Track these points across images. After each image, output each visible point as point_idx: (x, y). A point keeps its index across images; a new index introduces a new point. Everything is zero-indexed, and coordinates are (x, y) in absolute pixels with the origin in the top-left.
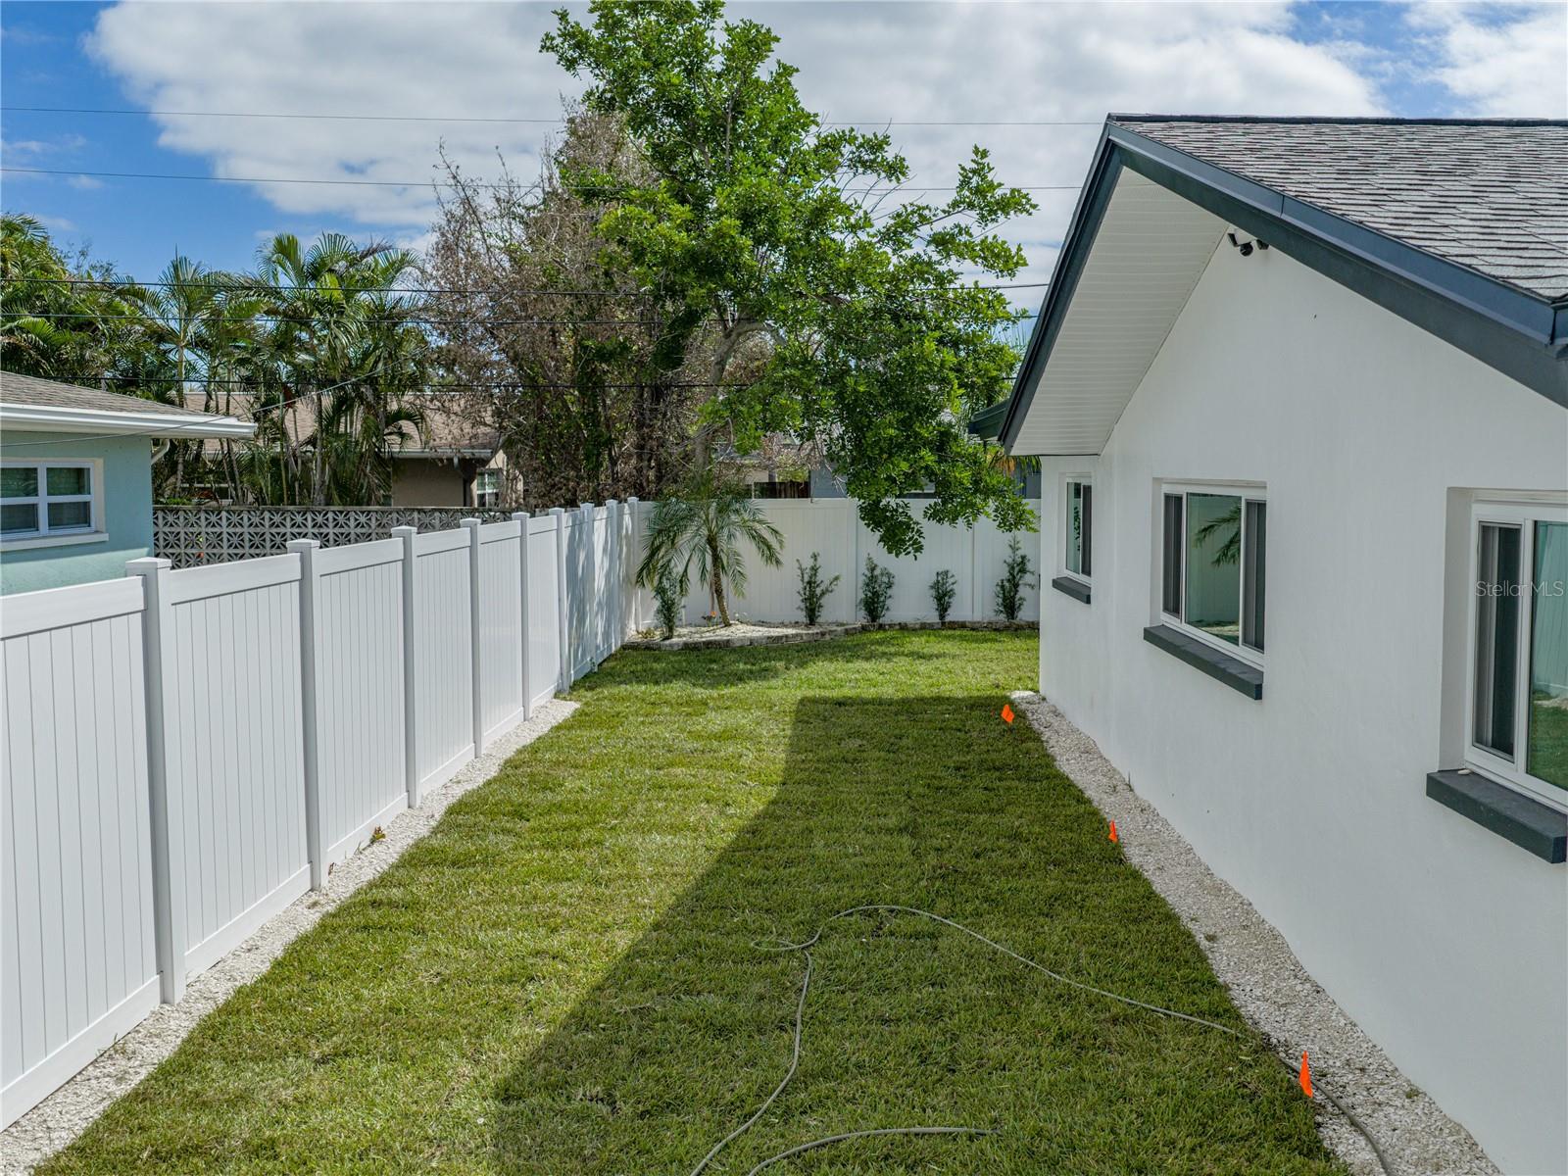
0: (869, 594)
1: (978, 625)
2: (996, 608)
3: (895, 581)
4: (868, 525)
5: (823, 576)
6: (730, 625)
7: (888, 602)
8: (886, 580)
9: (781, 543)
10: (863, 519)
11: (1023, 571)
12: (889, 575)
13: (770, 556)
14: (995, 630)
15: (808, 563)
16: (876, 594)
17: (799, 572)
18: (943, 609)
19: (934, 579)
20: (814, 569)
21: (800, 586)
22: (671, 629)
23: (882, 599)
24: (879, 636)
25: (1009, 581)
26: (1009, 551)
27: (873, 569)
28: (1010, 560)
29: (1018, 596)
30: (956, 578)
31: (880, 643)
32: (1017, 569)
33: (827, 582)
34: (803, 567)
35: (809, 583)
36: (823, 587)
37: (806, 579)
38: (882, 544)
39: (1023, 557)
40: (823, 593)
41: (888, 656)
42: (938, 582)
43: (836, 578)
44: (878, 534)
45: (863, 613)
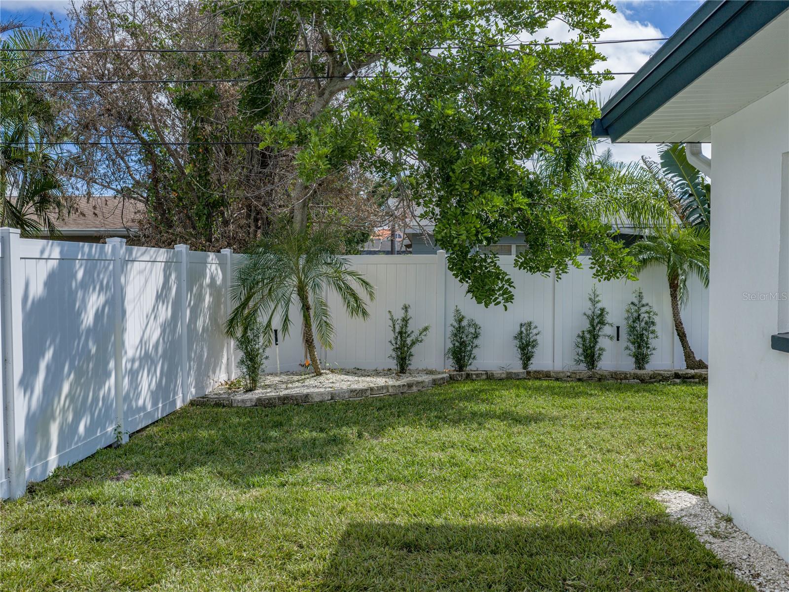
0: (457, 344)
1: (562, 375)
2: (576, 357)
3: (481, 331)
4: (456, 276)
5: (414, 327)
6: (321, 374)
7: (475, 351)
8: (473, 331)
9: (371, 294)
10: (451, 269)
11: (602, 323)
12: (476, 326)
13: (357, 307)
14: (580, 380)
15: (399, 314)
16: (463, 344)
17: (391, 323)
18: (527, 358)
19: (518, 329)
20: (405, 321)
21: (391, 336)
22: (254, 381)
23: (469, 348)
24: (466, 387)
25: (589, 332)
26: (589, 304)
27: (460, 321)
28: (590, 313)
29: (597, 347)
30: (539, 329)
31: (469, 397)
32: (596, 321)
33: (417, 333)
34: (395, 318)
35: (400, 333)
36: (413, 337)
37: (398, 329)
38: (470, 295)
39: (602, 310)
40: (413, 343)
41: (479, 418)
42: (521, 332)
43: (426, 329)
44: (466, 286)
45: (451, 362)
